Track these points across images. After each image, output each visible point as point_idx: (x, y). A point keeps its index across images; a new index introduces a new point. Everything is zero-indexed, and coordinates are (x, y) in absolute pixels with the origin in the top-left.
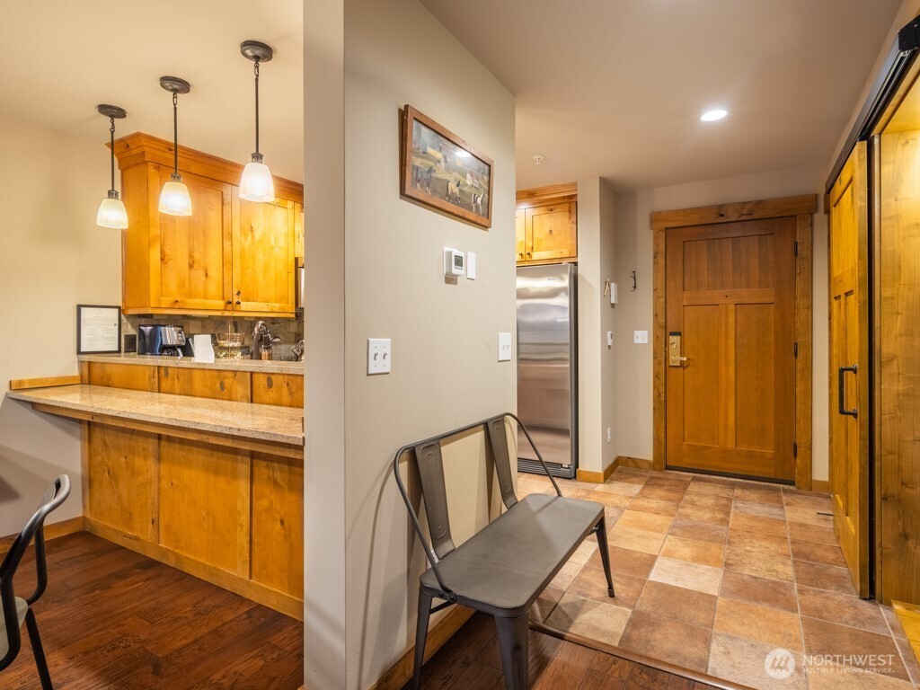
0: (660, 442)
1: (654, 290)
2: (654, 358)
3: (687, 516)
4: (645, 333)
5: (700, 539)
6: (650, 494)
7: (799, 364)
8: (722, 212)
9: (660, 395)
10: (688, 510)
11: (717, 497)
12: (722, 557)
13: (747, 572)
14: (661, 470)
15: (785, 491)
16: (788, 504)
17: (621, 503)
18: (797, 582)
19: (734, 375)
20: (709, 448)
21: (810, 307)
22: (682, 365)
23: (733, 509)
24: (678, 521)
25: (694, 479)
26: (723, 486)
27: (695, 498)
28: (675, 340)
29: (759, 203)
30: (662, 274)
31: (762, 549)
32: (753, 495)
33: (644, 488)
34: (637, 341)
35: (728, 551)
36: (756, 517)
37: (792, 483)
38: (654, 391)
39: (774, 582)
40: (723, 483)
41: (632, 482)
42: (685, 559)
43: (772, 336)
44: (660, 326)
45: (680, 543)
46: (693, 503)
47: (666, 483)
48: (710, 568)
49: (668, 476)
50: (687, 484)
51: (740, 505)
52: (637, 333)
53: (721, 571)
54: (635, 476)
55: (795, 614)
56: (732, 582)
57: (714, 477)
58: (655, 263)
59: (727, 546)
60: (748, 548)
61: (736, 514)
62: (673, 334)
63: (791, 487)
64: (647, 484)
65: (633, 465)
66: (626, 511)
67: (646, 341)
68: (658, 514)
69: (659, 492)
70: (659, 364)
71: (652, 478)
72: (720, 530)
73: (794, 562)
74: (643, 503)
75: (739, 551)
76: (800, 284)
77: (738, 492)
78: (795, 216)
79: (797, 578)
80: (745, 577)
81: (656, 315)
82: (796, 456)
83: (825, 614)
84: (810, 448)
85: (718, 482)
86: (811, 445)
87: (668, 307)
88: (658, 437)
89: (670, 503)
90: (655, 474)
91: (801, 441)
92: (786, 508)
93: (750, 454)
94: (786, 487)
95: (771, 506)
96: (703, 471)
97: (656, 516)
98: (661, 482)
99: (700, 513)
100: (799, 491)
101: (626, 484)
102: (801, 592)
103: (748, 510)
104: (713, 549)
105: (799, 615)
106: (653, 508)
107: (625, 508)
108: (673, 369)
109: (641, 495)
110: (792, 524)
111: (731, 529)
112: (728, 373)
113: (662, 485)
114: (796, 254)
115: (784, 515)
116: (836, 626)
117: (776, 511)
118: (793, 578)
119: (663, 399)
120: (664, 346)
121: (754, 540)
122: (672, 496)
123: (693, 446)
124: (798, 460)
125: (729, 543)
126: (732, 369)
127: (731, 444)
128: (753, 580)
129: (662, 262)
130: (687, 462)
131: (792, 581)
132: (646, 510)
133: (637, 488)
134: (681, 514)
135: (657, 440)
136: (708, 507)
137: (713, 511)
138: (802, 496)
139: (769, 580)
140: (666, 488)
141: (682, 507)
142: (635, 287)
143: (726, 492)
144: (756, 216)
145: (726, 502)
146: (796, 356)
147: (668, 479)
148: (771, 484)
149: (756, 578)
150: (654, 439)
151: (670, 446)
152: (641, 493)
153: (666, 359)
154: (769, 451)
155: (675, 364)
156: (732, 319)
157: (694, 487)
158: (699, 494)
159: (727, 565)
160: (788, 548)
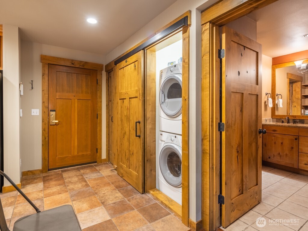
0: (46, 160)
1: (42, 91)
2: (43, 122)
3: (73, 189)
4: (38, 110)
5: (85, 197)
6: (49, 185)
7: (98, 121)
8: (73, 63)
9: (46, 138)
10: (71, 186)
11: (77, 176)
12: (98, 201)
13: (110, 202)
14: (46, 172)
15: (95, 165)
16: (100, 170)
17: (38, 196)
18: (126, 198)
19: (77, 126)
20: (67, 157)
21: (101, 102)
22: (56, 124)
23: (86, 179)
24: (71, 193)
25: (62, 171)
26: (75, 171)
27: (70, 180)
28: (53, 113)
29: (86, 63)
30: (46, 84)
31: (107, 191)
32: (88, 170)
33: (44, 183)
34: (33, 114)
35: (98, 197)
36: (95, 179)
37: (96, 162)
38: (42, 137)
39: (120, 202)
40: (74, 169)
41: (36, 183)
42: (87, 210)
43: (90, 111)
44: (46, 107)
45: (80, 203)
46: (70, 182)
47: (52, 177)
48: (99, 208)
49: (51, 174)
50: (61, 175)
51: (87, 176)
52: (33, 110)
53: (102, 207)
54: (35, 179)
55: (135, 210)
56: (110, 210)
57: (69, 168)
58: (43, 78)
59: (96, 195)
60: (103, 192)
61: (88, 180)
62: (51, 111)
63: (96, 164)
64: (44, 181)
65: (31, 173)
66: (44, 199)
67: (38, 114)
68: (61, 193)
69: (53, 183)
70: (45, 124)
71: (44, 177)
72: (89, 189)
73: (118, 190)
74: (48, 191)
75: (101, 195)
76: (98, 94)
77: (82, 171)
78: (97, 70)
79: (124, 196)
80: (112, 205)
81: (43, 102)
82: (97, 152)
83: (140, 205)
84: (101, 149)
85: (72, 170)
86: (101, 148)
87: (50, 99)
88: (45, 157)
89: (61, 186)
90: (44, 175)
91: (99, 147)
92: (100, 171)
93: (83, 155)
94: (94, 164)
95: (96, 173)
96: (65, 167)
97: (60, 195)
98: (50, 178)
99: (76, 186)
100: (99, 164)
101: (34, 185)
102: (129, 200)
103: (91, 177)
104: (93, 199)
105: (136, 210)
106: (56, 192)
107: (43, 197)
108: (52, 126)
109: (45, 188)
110: (107, 177)
111: (92, 187)
112: (75, 126)
113: (51, 179)
114: (97, 84)
115: (101, 175)
116: (145, 207)
117: (99, 174)
118: (123, 197)
119: (47, 140)
120: (48, 116)
121: (102, 188)
122: (60, 182)
123: (61, 157)
124: (98, 153)
125: (96, 193)
126: (76, 124)
127: (76, 153)
128: (114, 205)
129: (46, 78)
130: (58, 165)
131: (124, 198)
132: (53, 194)
133: (41, 185)
134: (70, 190)
135: (44, 159)
136: (77, 182)
137: (80, 182)
138: (101, 166)
139: (118, 202)
140: (54, 179)
141: (68, 186)
142: (32, 88)
143: (78, 173)
144: (85, 67)
145: (81, 177)
146: (97, 118)
147: (52, 175)
148: (90, 165)
149: (114, 203)
150: (42, 159)
151: (50, 160)
152: (44, 187)
153: (49, 122)
154: (89, 153)
155: (53, 124)
156: (76, 105)
157: (65, 175)
158: (69, 177)
159: (103, 203)
160: (113, 187)
